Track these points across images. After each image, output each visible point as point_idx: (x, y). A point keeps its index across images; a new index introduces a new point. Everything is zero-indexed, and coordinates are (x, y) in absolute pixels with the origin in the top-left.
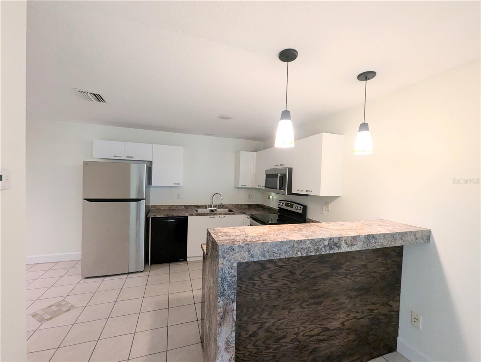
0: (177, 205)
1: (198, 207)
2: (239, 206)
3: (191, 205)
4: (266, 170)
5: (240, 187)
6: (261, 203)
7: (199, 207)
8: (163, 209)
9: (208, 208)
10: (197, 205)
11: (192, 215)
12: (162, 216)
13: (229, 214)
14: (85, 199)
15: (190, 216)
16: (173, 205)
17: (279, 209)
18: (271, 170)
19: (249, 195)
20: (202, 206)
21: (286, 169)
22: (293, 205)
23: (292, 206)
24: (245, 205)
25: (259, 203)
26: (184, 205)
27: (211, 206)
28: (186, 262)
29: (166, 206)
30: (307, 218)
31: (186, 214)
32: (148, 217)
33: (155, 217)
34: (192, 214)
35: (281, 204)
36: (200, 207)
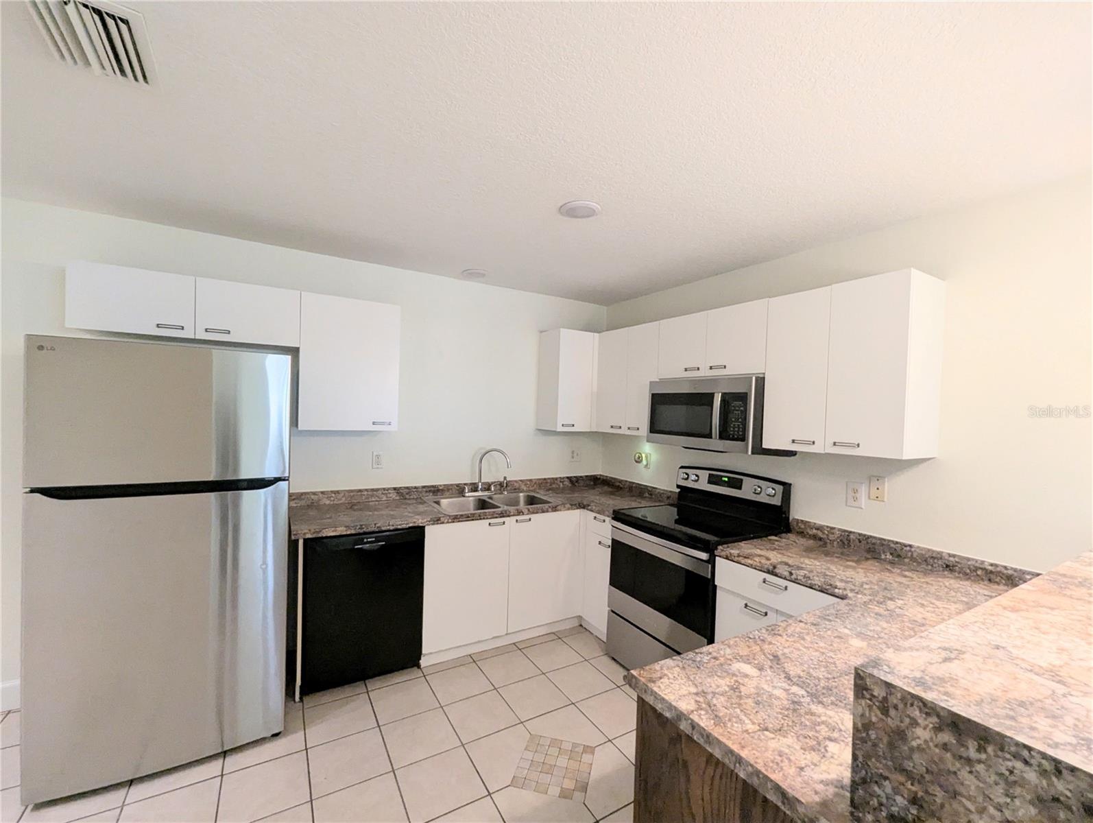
0: (373, 490)
1: (436, 491)
2: (547, 483)
3: (415, 488)
4: (651, 382)
5: (558, 430)
6: (601, 474)
7: (438, 490)
8: (328, 502)
9: (467, 495)
10: (433, 486)
11: (437, 521)
12: (342, 530)
13: (543, 512)
14: (33, 491)
15: (433, 524)
16: (360, 491)
17: (679, 490)
18: (663, 382)
19: (573, 452)
20: (448, 490)
21: (747, 379)
22: (742, 480)
23: (737, 484)
24: (562, 480)
25: (595, 474)
26: (395, 489)
27: (474, 488)
28: (416, 668)
29: (338, 492)
30: (791, 518)
31: (419, 521)
32: (293, 538)
33: (320, 535)
34: (439, 519)
35: (694, 477)
36: (442, 490)
